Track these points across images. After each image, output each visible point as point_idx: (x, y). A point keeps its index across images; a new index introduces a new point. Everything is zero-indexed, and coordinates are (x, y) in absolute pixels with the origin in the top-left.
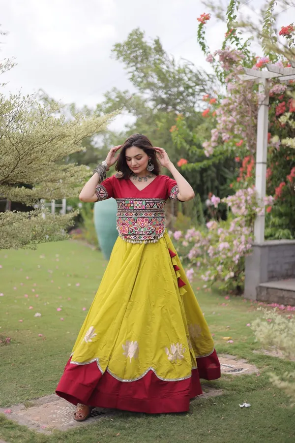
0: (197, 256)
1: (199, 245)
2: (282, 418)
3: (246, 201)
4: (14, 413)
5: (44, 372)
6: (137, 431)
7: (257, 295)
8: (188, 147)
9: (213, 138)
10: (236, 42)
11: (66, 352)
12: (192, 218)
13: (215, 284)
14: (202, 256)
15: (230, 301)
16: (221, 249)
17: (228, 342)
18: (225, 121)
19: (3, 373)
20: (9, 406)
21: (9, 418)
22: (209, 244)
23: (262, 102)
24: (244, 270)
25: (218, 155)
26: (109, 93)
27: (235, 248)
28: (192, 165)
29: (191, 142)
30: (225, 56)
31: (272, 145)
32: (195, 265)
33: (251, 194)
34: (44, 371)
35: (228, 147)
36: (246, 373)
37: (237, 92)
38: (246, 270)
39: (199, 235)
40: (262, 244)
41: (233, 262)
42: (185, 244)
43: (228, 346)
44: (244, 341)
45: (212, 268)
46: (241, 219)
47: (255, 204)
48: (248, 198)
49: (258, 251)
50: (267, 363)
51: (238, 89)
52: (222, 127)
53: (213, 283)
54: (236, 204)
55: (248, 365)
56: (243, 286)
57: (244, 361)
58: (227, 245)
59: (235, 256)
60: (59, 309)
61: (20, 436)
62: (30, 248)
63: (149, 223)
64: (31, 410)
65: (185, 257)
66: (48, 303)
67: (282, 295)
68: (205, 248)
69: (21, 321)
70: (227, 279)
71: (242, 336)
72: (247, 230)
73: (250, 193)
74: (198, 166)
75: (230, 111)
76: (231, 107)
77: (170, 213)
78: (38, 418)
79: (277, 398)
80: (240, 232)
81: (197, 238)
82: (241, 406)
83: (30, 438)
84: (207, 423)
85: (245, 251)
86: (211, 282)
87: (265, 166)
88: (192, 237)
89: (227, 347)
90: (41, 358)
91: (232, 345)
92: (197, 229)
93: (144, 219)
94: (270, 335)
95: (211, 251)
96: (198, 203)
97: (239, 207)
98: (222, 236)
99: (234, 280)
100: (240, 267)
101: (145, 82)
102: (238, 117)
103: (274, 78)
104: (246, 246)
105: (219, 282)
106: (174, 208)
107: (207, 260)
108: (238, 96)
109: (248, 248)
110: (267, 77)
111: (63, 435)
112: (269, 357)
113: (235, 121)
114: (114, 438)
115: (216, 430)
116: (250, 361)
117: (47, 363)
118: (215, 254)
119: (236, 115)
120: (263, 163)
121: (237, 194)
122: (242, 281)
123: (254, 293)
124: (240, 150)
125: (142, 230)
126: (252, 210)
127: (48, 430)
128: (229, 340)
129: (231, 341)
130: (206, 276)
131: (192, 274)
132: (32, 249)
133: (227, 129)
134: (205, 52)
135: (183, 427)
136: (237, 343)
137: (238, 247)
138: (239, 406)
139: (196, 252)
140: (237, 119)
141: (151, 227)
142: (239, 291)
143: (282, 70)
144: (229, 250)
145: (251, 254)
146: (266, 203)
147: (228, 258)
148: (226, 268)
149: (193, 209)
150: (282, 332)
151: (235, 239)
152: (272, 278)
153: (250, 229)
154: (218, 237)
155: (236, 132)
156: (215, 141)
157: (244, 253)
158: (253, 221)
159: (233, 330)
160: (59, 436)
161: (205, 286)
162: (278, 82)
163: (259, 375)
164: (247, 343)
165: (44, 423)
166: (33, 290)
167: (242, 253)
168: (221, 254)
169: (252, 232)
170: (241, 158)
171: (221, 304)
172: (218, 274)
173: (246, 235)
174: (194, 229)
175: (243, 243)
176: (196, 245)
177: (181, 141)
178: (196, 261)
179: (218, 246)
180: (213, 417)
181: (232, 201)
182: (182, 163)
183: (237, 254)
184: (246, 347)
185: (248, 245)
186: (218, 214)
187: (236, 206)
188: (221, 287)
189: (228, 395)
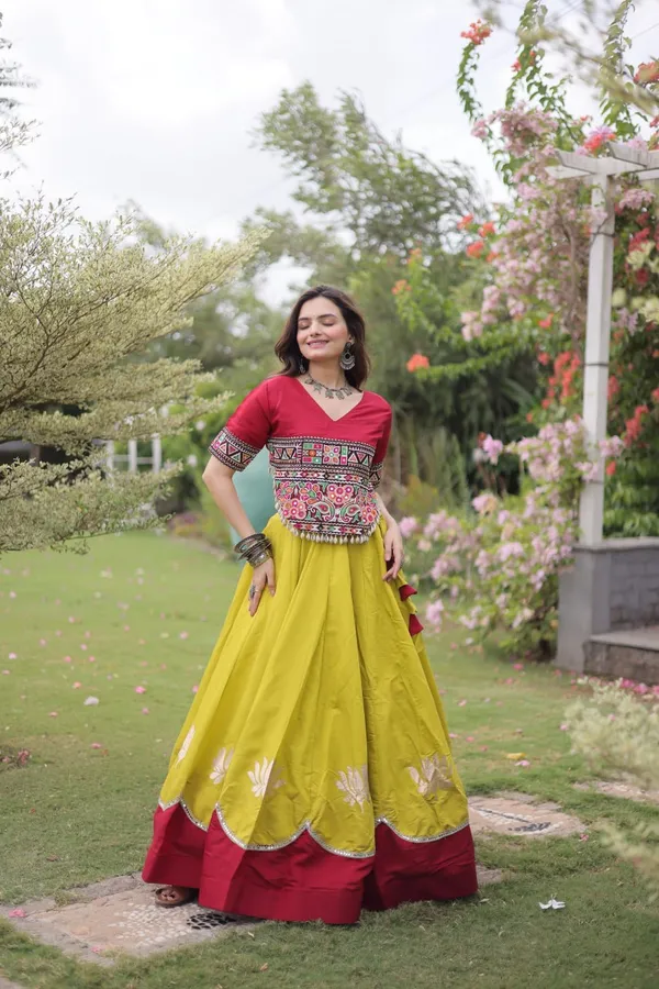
0: (451, 573)
1: (455, 548)
2: (636, 935)
3: (562, 450)
4: (30, 918)
5: (103, 828)
6: (307, 959)
7: (586, 661)
8: (431, 329)
9: (487, 305)
10: (539, 95)
11: (153, 784)
12: (442, 490)
13: (492, 636)
14: (462, 574)
15: (524, 673)
16: (503, 558)
17: (519, 764)
18: (515, 271)
19: (10, 829)
20: (21, 903)
21: (21, 927)
22: (477, 547)
23: (600, 227)
24: (556, 605)
25: (499, 348)
26: (248, 219)
27: (535, 555)
28: (438, 370)
30: (513, 123)
31: (622, 326)
32: (446, 593)
33: (574, 434)
34: (101, 826)
35: (521, 330)
36: (554, 834)
37: (542, 204)
38: (561, 606)
39: (455, 527)
40: (596, 548)
41: (529, 586)
42: (425, 546)
43: (517, 773)
44: (554, 763)
45: (485, 600)
46: (550, 490)
47: (582, 457)
48: (567, 442)
49: (588, 562)
50: (605, 812)
51: (544, 197)
52: (508, 283)
53: (486, 634)
54: (540, 456)
55: (560, 815)
56: (555, 641)
57: (553, 806)
58: (517, 548)
59: (535, 573)
60: (140, 689)
61: (43, 970)
62: (73, 549)
63: (354, 496)
64: (69, 911)
65: (425, 576)
66: (116, 676)
67: (641, 662)
68: (469, 556)
69: (54, 714)
70: (516, 624)
71: (549, 751)
72: (564, 514)
73: (570, 432)
74: (453, 371)
75: (526, 248)
76: (527, 238)
77: (394, 478)
78: (85, 928)
79: (625, 888)
80: (547, 521)
81: (452, 533)
82: (544, 907)
83: (65, 972)
84: (466, 944)
85: (558, 561)
86: (482, 632)
87: (606, 371)
88: (440, 530)
89: (515, 775)
90: (97, 797)
91: (526, 772)
92: (451, 513)
93: (344, 488)
94: (604, 739)
95: (481, 561)
96: (455, 456)
97: (545, 463)
98: (508, 529)
99: (533, 628)
100: (549, 596)
102: (545, 260)
103: (626, 174)
104: (559, 549)
105: (499, 631)
106: (402, 466)
107: (474, 582)
108: (544, 213)
109: (563, 555)
110: (609, 173)
111: (139, 967)
112: (609, 799)
113: (539, 270)
114: (254, 975)
115: (486, 959)
116: (567, 808)
117: (110, 808)
118: (491, 568)
119: (541, 257)
120: (601, 365)
121: (542, 434)
122: (552, 629)
123: (579, 656)
124: (548, 336)
125: (338, 511)
126: (574, 470)
127: (107, 956)
128: (519, 760)
129: (525, 763)
130: (472, 618)
131: (441, 614)
132: (77, 552)
133: (519, 288)
134: (472, 115)
135: (412, 951)
136: (537, 768)
137: (542, 552)
138: (539, 908)
139: (449, 564)
140: (542, 265)
141: (357, 506)
142: (545, 652)
143: (644, 155)
144: (522, 559)
145: (570, 569)
146: (604, 453)
147: (520, 576)
148: (516, 600)
149: (443, 469)
150: (633, 733)
151: (537, 534)
152: (619, 622)
153: (571, 512)
154: (500, 531)
155: (540, 296)
156: (491, 312)
157: (556, 566)
158: (577, 494)
159: (530, 739)
160: (129, 969)
161: (469, 641)
162: (636, 183)
163: (585, 839)
164: (561, 767)
165: (97, 939)
166: (84, 647)
167: (551, 567)
168: (504, 568)
169: (576, 519)
170: (552, 356)
171: (505, 681)
172: (497, 614)
173: (559, 525)
174: (443, 513)
175: (553, 543)
176: (448, 549)
177: (416, 316)
178: (450, 585)
179: (498, 551)
180: (478, 931)
181: (531, 450)
182: (418, 364)
183: (540, 567)
184: (558, 777)
185: (563, 548)
186: (501, 479)
187: (540, 460)
188: (504, 643)
189: (514, 883)
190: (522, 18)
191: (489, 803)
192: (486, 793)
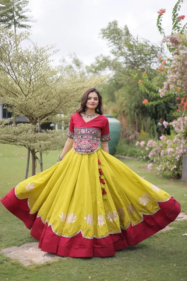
0: (154, 156)
1: (155, 149)
3: (184, 124)
8: (148, 92)
9: (165, 87)
10: (177, 30)
12: (150, 133)
13: (165, 172)
14: (156, 156)
15: (173, 182)
16: (168, 152)
18: (171, 78)
22: (160, 149)
24: (181, 164)
25: (167, 97)
27: (177, 152)
28: (151, 103)
29: (151, 89)
30: (172, 39)
32: (152, 161)
35: (172, 92)
37: (179, 60)
38: (183, 164)
39: (155, 144)
41: (175, 159)
42: (147, 149)
44: (183, 204)
45: (163, 163)
46: (181, 135)
48: (185, 122)
52: (169, 81)
53: (163, 172)
55: (186, 215)
56: (181, 174)
57: (184, 213)
58: (172, 150)
63: (89, 142)
65: (147, 157)
68: (159, 151)
70: (172, 169)
72: (184, 141)
73: (186, 120)
74: (154, 103)
75: (175, 72)
76: (176, 69)
77: (136, 130)
80: (179, 143)
81: (154, 145)
82: (184, 235)
85: (183, 153)
86: (162, 172)
88: (151, 145)
92: (153, 140)
93: (86, 140)
95: (162, 153)
96: (154, 125)
97: (179, 128)
98: (169, 145)
99: (176, 170)
100: (180, 163)
101: (120, 52)
102: (180, 75)
104: (183, 150)
105: (167, 171)
107: (160, 159)
108: (179, 63)
109: (184, 152)
113: (178, 77)
115: (171, 246)
118: (165, 155)
119: (179, 74)
121: (178, 120)
122: (181, 171)
124: (179, 94)
125: (85, 146)
130: (160, 168)
131: (151, 166)
133: (173, 82)
138: (182, 235)
139: (153, 154)
141: (89, 144)
142: (179, 177)
144: (173, 153)
145: (186, 155)
147: (172, 157)
148: (171, 163)
149: (150, 128)
151: (177, 146)
154: (167, 145)
155: (178, 84)
156: (166, 89)
157: (182, 154)
161: (158, 174)
167: (181, 154)
168: (168, 155)
170: (180, 98)
171: (168, 184)
172: (166, 167)
173: (183, 144)
174: (152, 140)
175: (182, 149)
176: (153, 150)
177: (144, 89)
178: (154, 159)
179: (167, 150)
180: (169, 240)
181: (175, 124)
182: (145, 102)
183: (178, 155)
186: (165, 131)
187: (178, 127)
188: (168, 174)
189: (176, 230)
190: (174, 9)
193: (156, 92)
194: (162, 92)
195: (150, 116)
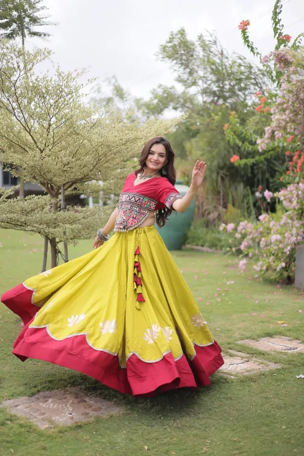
0: (249, 247)
1: (250, 237)
3: (298, 196)
8: (240, 144)
9: (267, 136)
13: (267, 274)
14: (253, 247)
15: (281, 290)
16: (273, 241)
17: (283, 325)
18: (278, 120)
22: (260, 236)
24: (294, 261)
25: (270, 151)
26: (154, 90)
27: (286, 240)
28: (244, 161)
29: (244, 139)
30: (279, 57)
32: (247, 255)
35: (279, 143)
36: (299, 351)
37: (290, 92)
38: (296, 261)
39: (250, 227)
41: (283, 253)
42: (238, 236)
44: (297, 325)
45: (264, 259)
46: (293, 213)
48: (300, 193)
51: (290, 89)
52: (274, 125)
53: (265, 273)
54: (288, 198)
55: (301, 345)
56: (294, 276)
57: (298, 341)
58: (279, 237)
59: (286, 248)
63: (124, 213)
65: (238, 248)
68: (257, 240)
70: (278, 269)
71: (295, 320)
72: (298, 223)
73: (301, 188)
74: (250, 161)
75: (284, 110)
76: (285, 106)
77: (220, 204)
80: (291, 225)
81: (250, 230)
82: (298, 377)
85: (296, 243)
86: (263, 272)
88: (244, 229)
89: (282, 330)
91: (286, 328)
92: (248, 222)
95: (263, 243)
96: (248, 195)
97: (291, 201)
98: (274, 229)
99: (285, 271)
100: (291, 259)
101: (191, 78)
102: (291, 115)
104: (297, 238)
105: (270, 272)
106: (224, 200)
107: (259, 251)
108: (291, 95)
109: (299, 241)
113: (288, 120)
115: (278, 395)
118: (267, 246)
119: (290, 114)
121: (289, 188)
122: (293, 271)
124: (291, 146)
126: (303, 204)
128: (283, 324)
129: (285, 325)
130: (258, 266)
131: (245, 264)
133: (280, 127)
136: (290, 327)
137: (289, 239)
138: (296, 378)
139: (248, 243)
140: (290, 117)
142: (290, 281)
144: (281, 242)
145: (301, 246)
147: (279, 249)
148: (277, 259)
149: (243, 201)
151: (287, 232)
153: (301, 222)
154: (270, 229)
155: (288, 130)
156: (268, 138)
157: (295, 245)
158: (303, 214)
159: (286, 316)
161: (256, 276)
164: (300, 327)
167: (293, 245)
168: (272, 245)
169: (303, 225)
170: (292, 153)
171: (273, 293)
172: (269, 265)
173: (297, 228)
174: (246, 222)
175: (294, 235)
176: (248, 237)
177: (234, 139)
178: (249, 252)
179: (270, 238)
180: (274, 385)
181: (284, 196)
182: (235, 159)
183: (289, 245)
184: (300, 330)
185: (299, 238)
186: (268, 206)
187: (288, 200)
188: (273, 277)
189: (286, 369)
191: (272, 340)
192: (271, 336)
193: (253, 143)
194: (262, 144)
195: (243, 181)
